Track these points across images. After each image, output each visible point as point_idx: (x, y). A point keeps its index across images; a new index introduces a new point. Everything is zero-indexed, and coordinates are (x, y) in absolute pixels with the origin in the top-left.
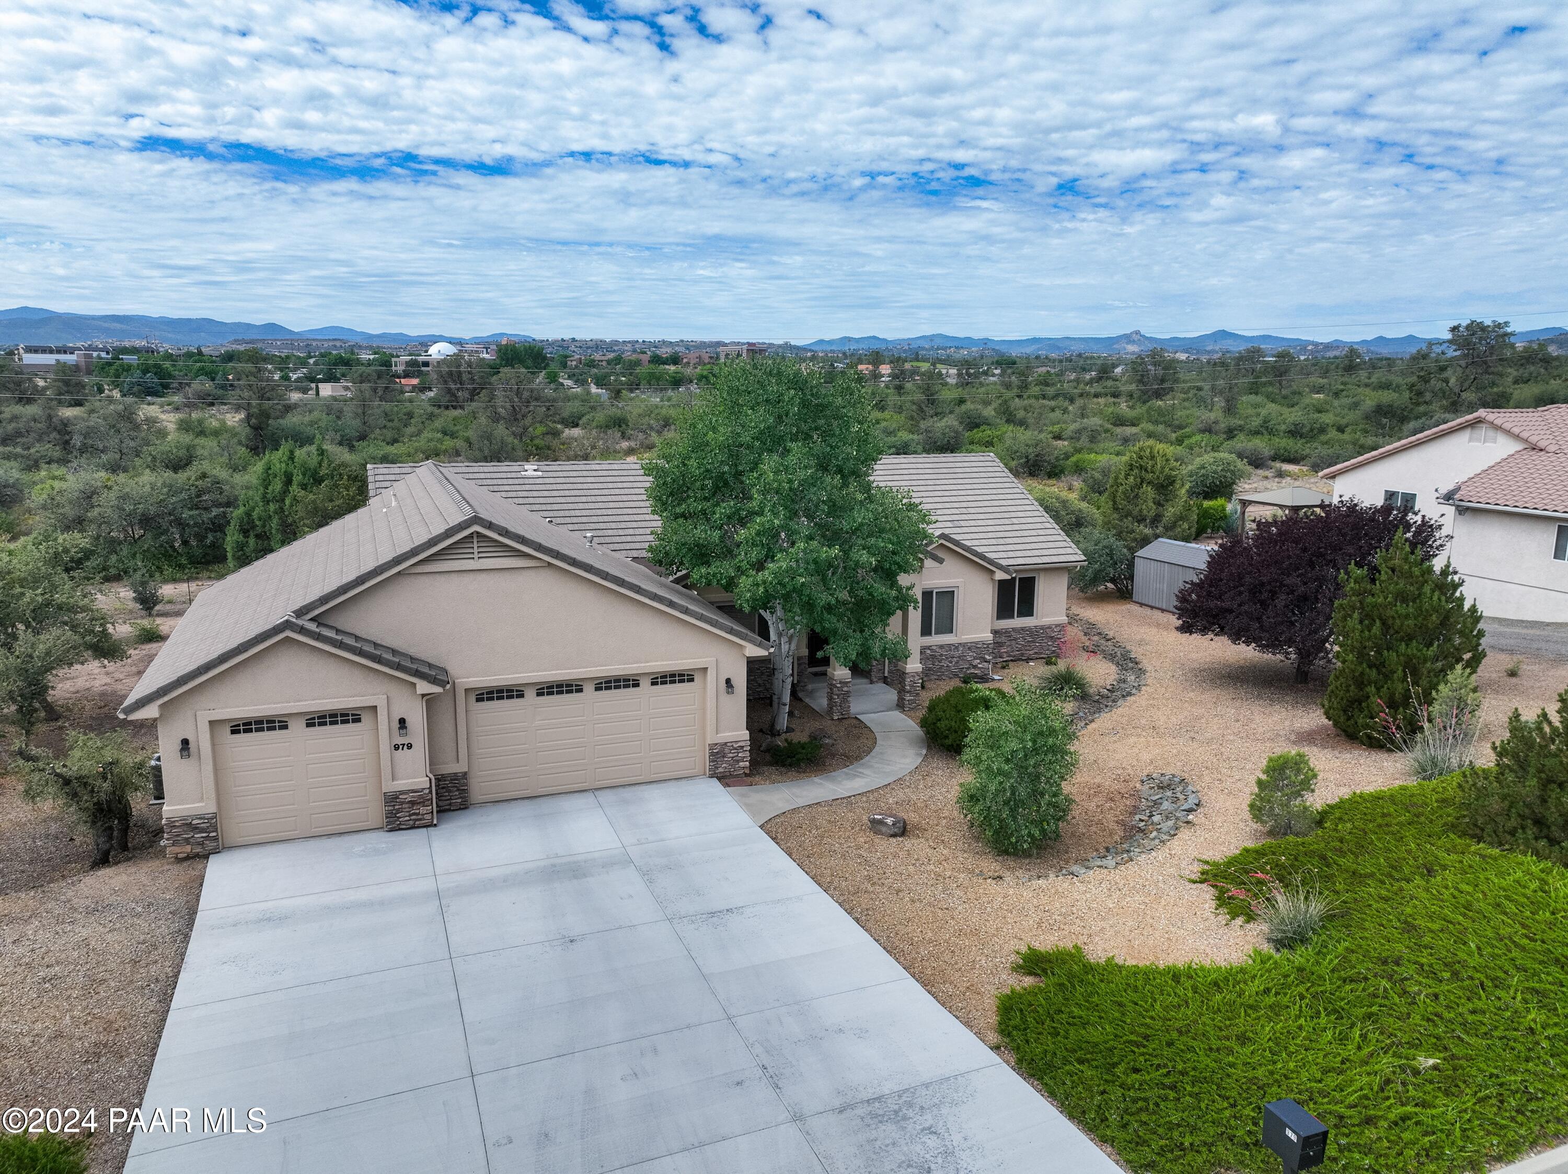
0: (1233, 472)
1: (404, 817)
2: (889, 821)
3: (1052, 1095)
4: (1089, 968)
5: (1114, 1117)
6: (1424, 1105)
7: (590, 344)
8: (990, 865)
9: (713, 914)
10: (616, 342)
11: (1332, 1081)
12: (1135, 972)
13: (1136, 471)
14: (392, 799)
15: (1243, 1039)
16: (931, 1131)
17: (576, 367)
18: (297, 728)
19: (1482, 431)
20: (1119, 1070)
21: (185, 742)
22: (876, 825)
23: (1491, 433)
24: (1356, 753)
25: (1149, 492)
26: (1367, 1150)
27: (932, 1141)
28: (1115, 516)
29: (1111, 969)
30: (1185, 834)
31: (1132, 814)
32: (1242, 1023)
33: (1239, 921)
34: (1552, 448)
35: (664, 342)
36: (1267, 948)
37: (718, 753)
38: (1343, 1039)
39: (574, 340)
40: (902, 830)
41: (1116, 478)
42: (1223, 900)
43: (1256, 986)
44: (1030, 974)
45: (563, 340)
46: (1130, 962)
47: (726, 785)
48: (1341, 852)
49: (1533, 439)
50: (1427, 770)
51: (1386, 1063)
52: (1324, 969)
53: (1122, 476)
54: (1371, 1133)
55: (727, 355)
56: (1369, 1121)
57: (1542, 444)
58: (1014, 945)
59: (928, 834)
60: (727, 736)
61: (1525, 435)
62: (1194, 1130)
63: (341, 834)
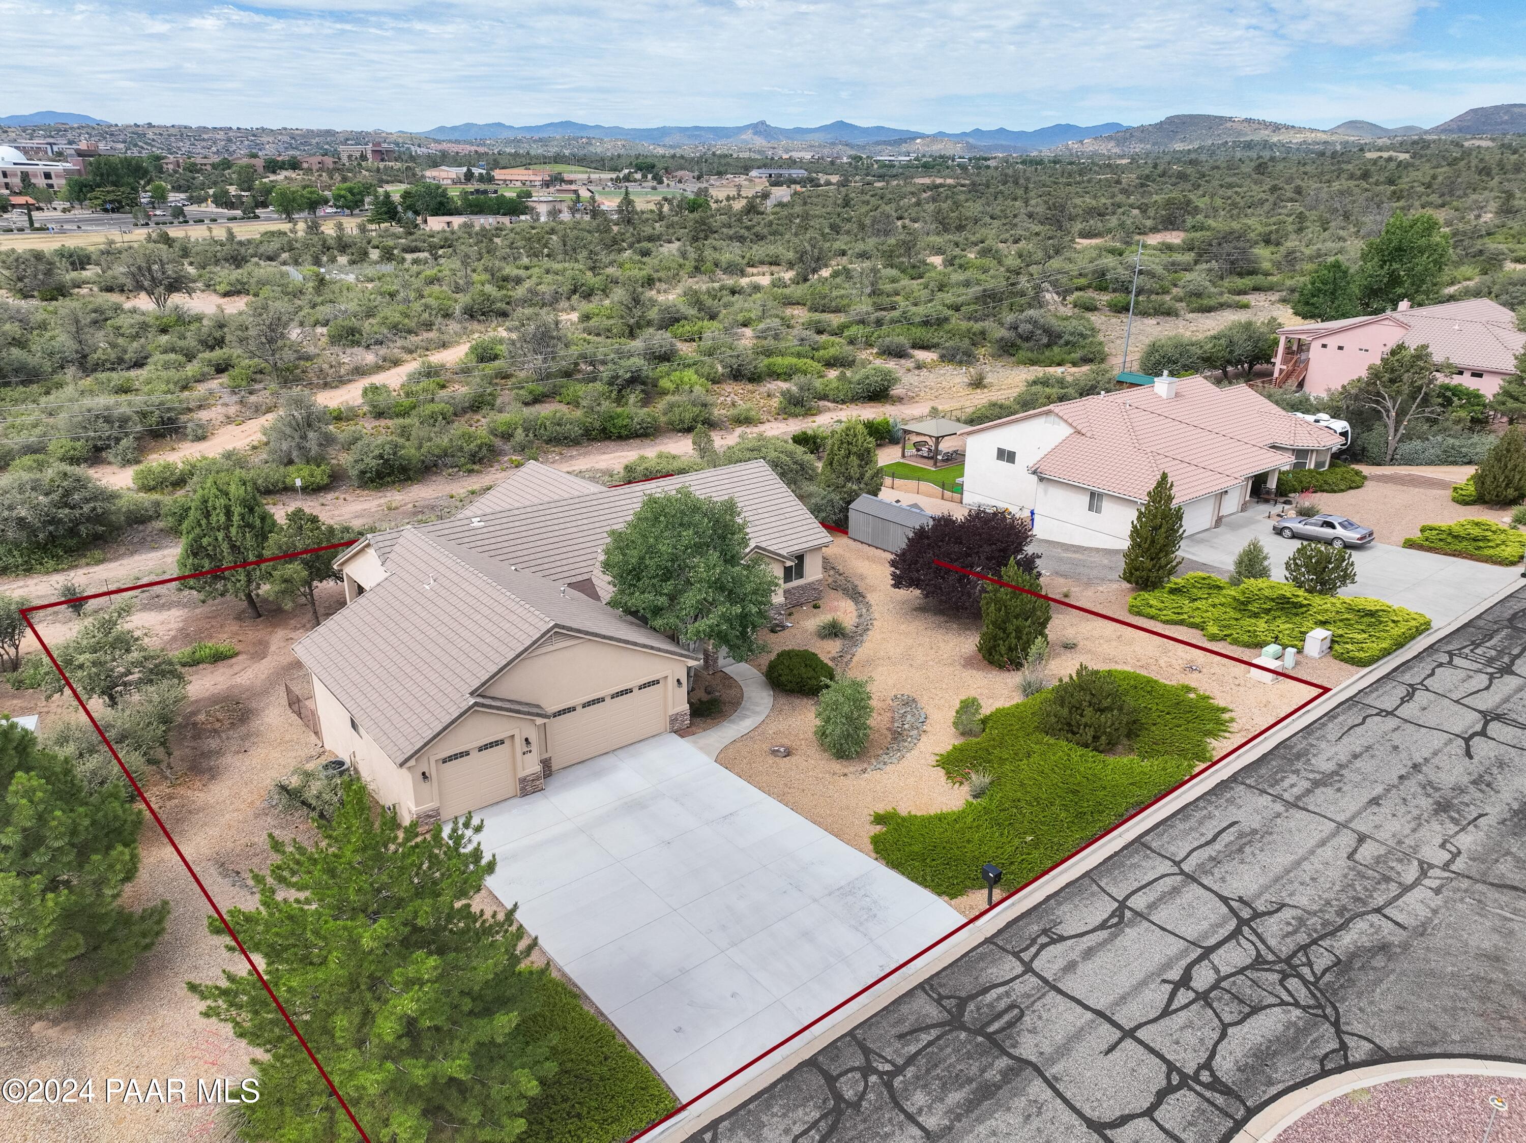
0: (889, 381)
1: (529, 788)
2: (782, 750)
3: (903, 874)
4: (904, 819)
5: (928, 878)
6: (1029, 854)
7: (172, 131)
8: (837, 766)
9: (725, 817)
10: (205, 129)
11: (1000, 851)
12: (923, 818)
13: (845, 445)
14: (523, 780)
15: (969, 841)
16: (866, 896)
17: (176, 172)
18: (474, 754)
19: (1052, 418)
20: (928, 861)
21: (424, 774)
22: (774, 753)
23: (1057, 419)
24: (994, 673)
25: (854, 460)
26: (1012, 873)
27: (868, 899)
28: (834, 476)
29: (912, 819)
30: (924, 738)
31: (893, 722)
32: (968, 835)
33: (957, 785)
34: (1088, 435)
35: (263, 129)
36: (971, 799)
37: (674, 720)
38: (1002, 835)
39: (150, 125)
40: (788, 754)
41: (832, 449)
42: (949, 775)
43: (969, 819)
44: (878, 824)
45: (136, 125)
46: (919, 814)
47: (682, 737)
48: (994, 747)
49: (1079, 428)
50: (1028, 689)
51: (1016, 842)
52: (993, 807)
53: (836, 448)
54: (1013, 867)
55: (350, 157)
56: (1012, 863)
57: (1083, 431)
58: (866, 811)
59: (799, 752)
60: (678, 709)
61: (1074, 424)
62: (957, 878)
63: (497, 803)
